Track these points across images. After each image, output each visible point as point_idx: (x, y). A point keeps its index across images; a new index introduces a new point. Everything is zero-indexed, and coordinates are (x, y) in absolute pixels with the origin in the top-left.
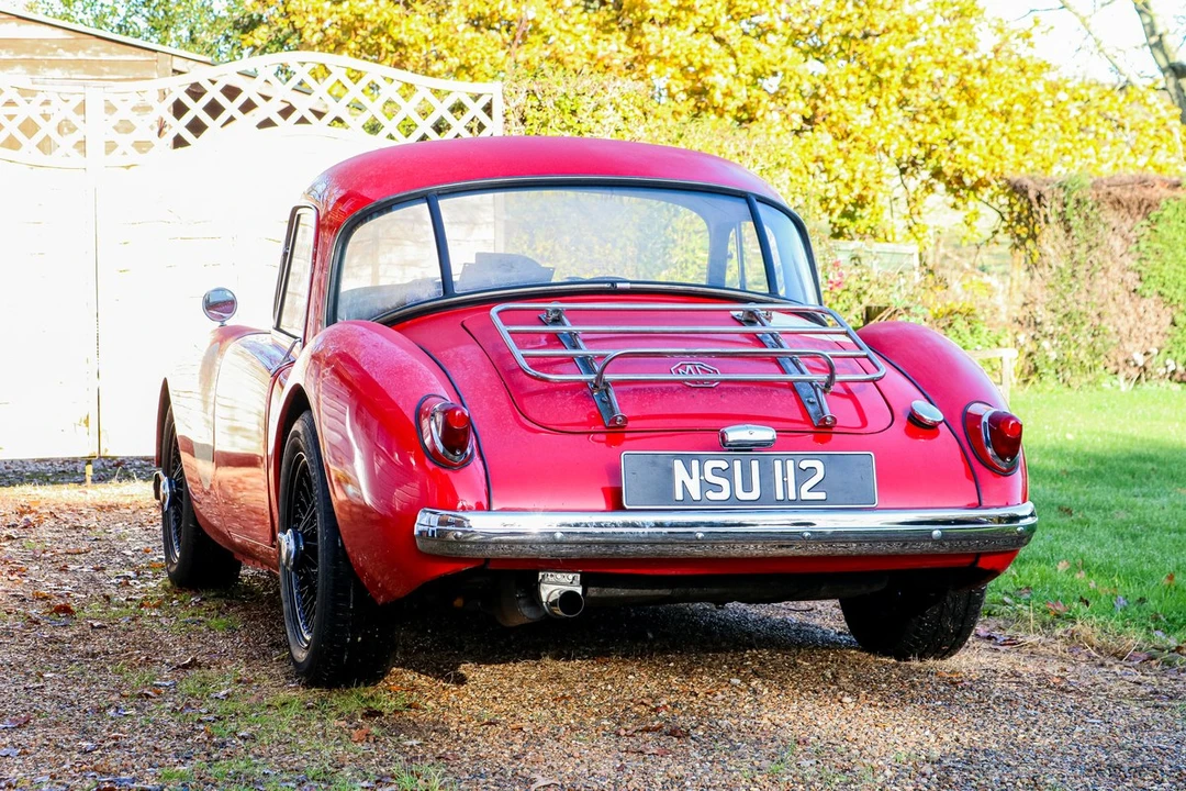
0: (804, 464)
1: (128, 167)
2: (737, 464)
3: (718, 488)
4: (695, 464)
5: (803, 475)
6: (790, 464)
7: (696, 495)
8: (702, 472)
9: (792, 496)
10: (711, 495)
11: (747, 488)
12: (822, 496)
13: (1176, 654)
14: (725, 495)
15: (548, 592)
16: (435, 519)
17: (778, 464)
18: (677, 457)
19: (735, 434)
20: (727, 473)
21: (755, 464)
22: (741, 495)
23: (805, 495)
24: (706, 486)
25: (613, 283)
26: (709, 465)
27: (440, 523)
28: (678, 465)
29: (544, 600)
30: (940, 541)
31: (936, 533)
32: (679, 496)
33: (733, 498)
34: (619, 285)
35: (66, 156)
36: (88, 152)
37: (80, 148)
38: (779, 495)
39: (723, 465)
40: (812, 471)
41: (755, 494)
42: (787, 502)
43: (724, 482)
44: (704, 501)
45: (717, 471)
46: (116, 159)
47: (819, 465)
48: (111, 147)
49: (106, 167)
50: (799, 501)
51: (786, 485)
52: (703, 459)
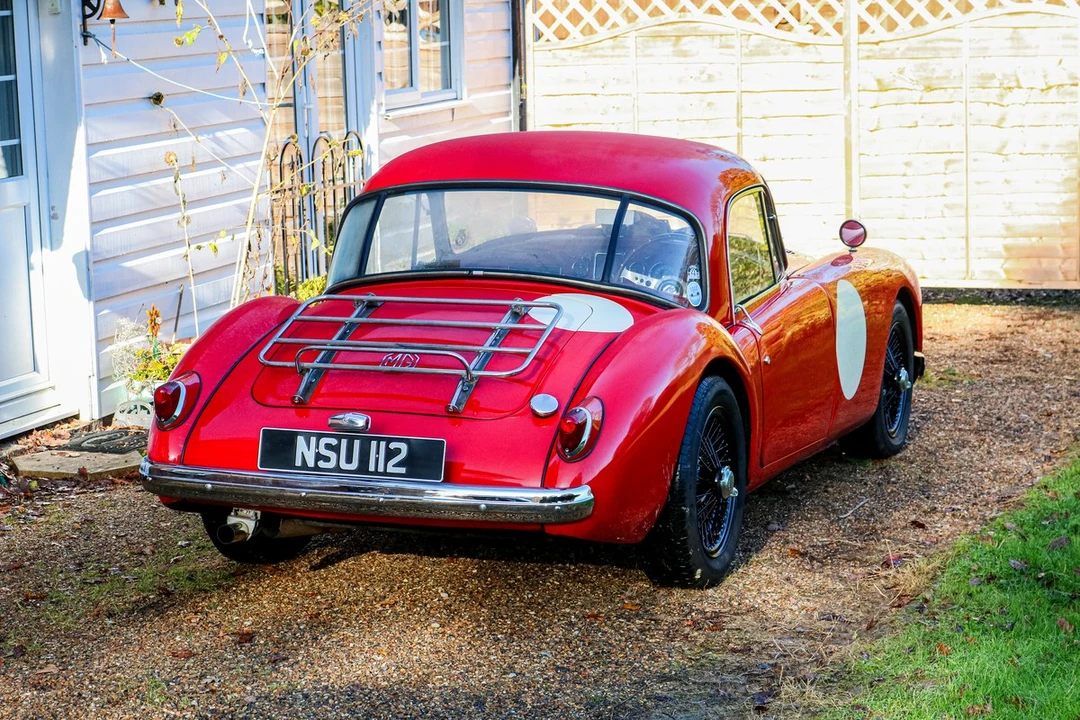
0: (393, 446)
2: (344, 442)
3: (327, 459)
4: (313, 440)
5: (390, 454)
7: (311, 463)
8: (317, 447)
9: (381, 469)
10: (321, 464)
11: (349, 460)
14: (332, 465)
17: (374, 444)
18: (301, 434)
20: (336, 449)
21: (357, 443)
22: (344, 465)
23: (390, 469)
24: (319, 457)
25: (471, 270)
26: (324, 441)
28: (301, 440)
30: (485, 512)
32: (298, 463)
33: (338, 469)
34: (475, 273)
35: (827, 34)
36: (845, 32)
37: (838, 27)
38: (372, 468)
39: (334, 442)
40: (398, 451)
41: (354, 465)
42: (376, 473)
43: (332, 455)
44: (316, 468)
45: (328, 447)
46: (867, 36)
47: (404, 447)
48: (863, 26)
49: (859, 43)
50: (385, 473)
51: (377, 460)
52: (319, 437)
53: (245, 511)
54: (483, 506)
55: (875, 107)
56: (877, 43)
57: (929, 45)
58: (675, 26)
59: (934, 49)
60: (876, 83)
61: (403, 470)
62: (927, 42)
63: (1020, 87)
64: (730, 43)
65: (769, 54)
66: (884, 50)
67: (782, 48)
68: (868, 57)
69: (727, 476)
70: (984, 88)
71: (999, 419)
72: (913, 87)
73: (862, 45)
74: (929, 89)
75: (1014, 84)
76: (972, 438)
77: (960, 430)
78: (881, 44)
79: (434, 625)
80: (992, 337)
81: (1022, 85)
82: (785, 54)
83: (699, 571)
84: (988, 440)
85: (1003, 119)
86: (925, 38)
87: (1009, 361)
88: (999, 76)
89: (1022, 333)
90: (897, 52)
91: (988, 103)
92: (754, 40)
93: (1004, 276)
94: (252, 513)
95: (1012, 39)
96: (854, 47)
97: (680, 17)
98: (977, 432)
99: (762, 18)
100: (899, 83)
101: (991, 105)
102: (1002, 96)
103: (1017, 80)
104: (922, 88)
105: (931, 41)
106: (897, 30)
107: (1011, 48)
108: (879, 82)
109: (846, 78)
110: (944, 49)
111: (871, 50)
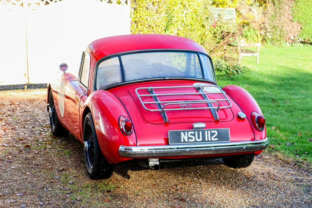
0: (212, 132)
1: (34, 10)
3: (192, 138)
4: (186, 133)
6: (209, 132)
7: (186, 141)
8: (188, 135)
10: (190, 140)
11: (199, 138)
12: (217, 139)
13: (302, 164)
14: (193, 140)
15: (151, 164)
16: (124, 148)
17: (206, 132)
18: (182, 131)
19: (196, 125)
20: (194, 135)
21: (201, 132)
22: (197, 140)
23: (213, 139)
25: (164, 78)
26: (190, 133)
27: (125, 149)
28: (182, 133)
29: (150, 166)
30: (245, 150)
31: (244, 148)
32: (182, 141)
34: (166, 78)
37: (22, 5)
39: (193, 133)
42: (208, 141)
46: (31, 8)
47: (216, 132)
49: (28, 10)
50: (211, 141)
51: (208, 137)
53: (155, 159)
66: (36, 12)
106: (40, 6)
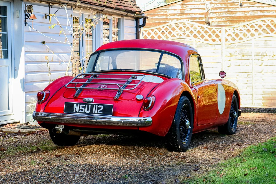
0: (99, 106)
2: (87, 106)
3: (82, 110)
4: (78, 105)
5: (99, 109)
7: (78, 111)
8: (79, 107)
9: (96, 112)
10: (80, 111)
11: (88, 110)
14: (83, 111)
17: (94, 106)
20: (84, 107)
21: (90, 106)
22: (86, 112)
23: (99, 112)
24: (80, 109)
26: (81, 105)
28: (75, 105)
32: (74, 111)
33: (85, 113)
34: (123, 70)
35: (217, 42)
36: (222, 41)
37: (220, 40)
38: (94, 112)
39: (84, 105)
40: (101, 108)
41: (89, 112)
42: (95, 113)
43: (83, 109)
44: (79, 112)
45: (82, 107)
46: (227, 42)
48: (226, 40)
49: (225, 44)
50: (97, 114)
51: (95, 110)
52: (80, 104)
53: (60, 126)
54: (123, 122)
55: (229, 61)
56: (230, 44)
57: (243, 45)
58: (178, 40)
59: (245, 46)
60: (229, 54)
61: (102, 113)
62: (243, 44)
63: (267, 56)
64: (192, 44)
65: (202, 47)
66: (232, 46)
67: (206, 45)
68: (228, 48)
69: (188, 123)
70: (257, 56)
71: (260, 130)
72: (239, 55)
73: (226, 45)
74: (243, 56)
75: (265, 55)
76: (254, 133)
77: (250, 131)
78: (231, 44)
79: (109, 155)
80: (259, 118)
81: (267, 55)
82: (206, 47)
83: (180, 146)
84: (257, 133)
85: (262, 64)
86: (242, 43)
87: (263, 122)
88: (261, 52)
89: (267, 117)
90: (235, 46)
91: (258, 60)
92: (198, 43)
93: (262, 104)
94: (62, 126)
95: (265, 43)
96: (224, 45)
97: (179, 37)
98: (255, 132)
99: (200, 38)
100: (236, 54)
101: (259, 60)
102: (262, 58)
103: (266, 54)
104: (241, 56)
105: (244, 44)
106: (235, 41)
107: (265, 45)
108: (230, 54)
109: (222, 53)
110: (247, 46)
111: (228, 46)
